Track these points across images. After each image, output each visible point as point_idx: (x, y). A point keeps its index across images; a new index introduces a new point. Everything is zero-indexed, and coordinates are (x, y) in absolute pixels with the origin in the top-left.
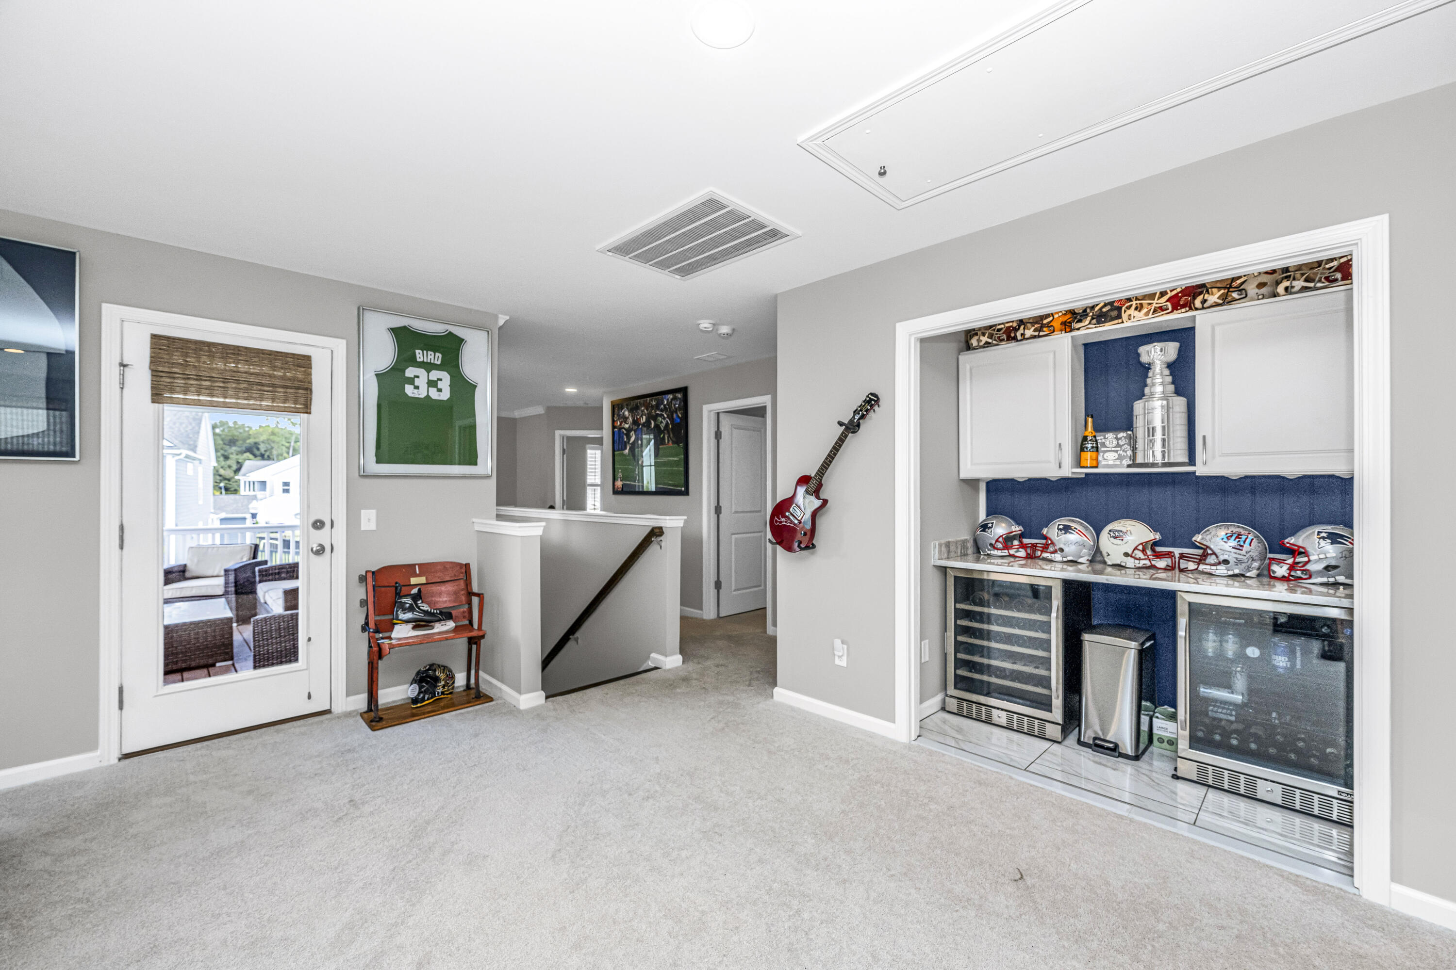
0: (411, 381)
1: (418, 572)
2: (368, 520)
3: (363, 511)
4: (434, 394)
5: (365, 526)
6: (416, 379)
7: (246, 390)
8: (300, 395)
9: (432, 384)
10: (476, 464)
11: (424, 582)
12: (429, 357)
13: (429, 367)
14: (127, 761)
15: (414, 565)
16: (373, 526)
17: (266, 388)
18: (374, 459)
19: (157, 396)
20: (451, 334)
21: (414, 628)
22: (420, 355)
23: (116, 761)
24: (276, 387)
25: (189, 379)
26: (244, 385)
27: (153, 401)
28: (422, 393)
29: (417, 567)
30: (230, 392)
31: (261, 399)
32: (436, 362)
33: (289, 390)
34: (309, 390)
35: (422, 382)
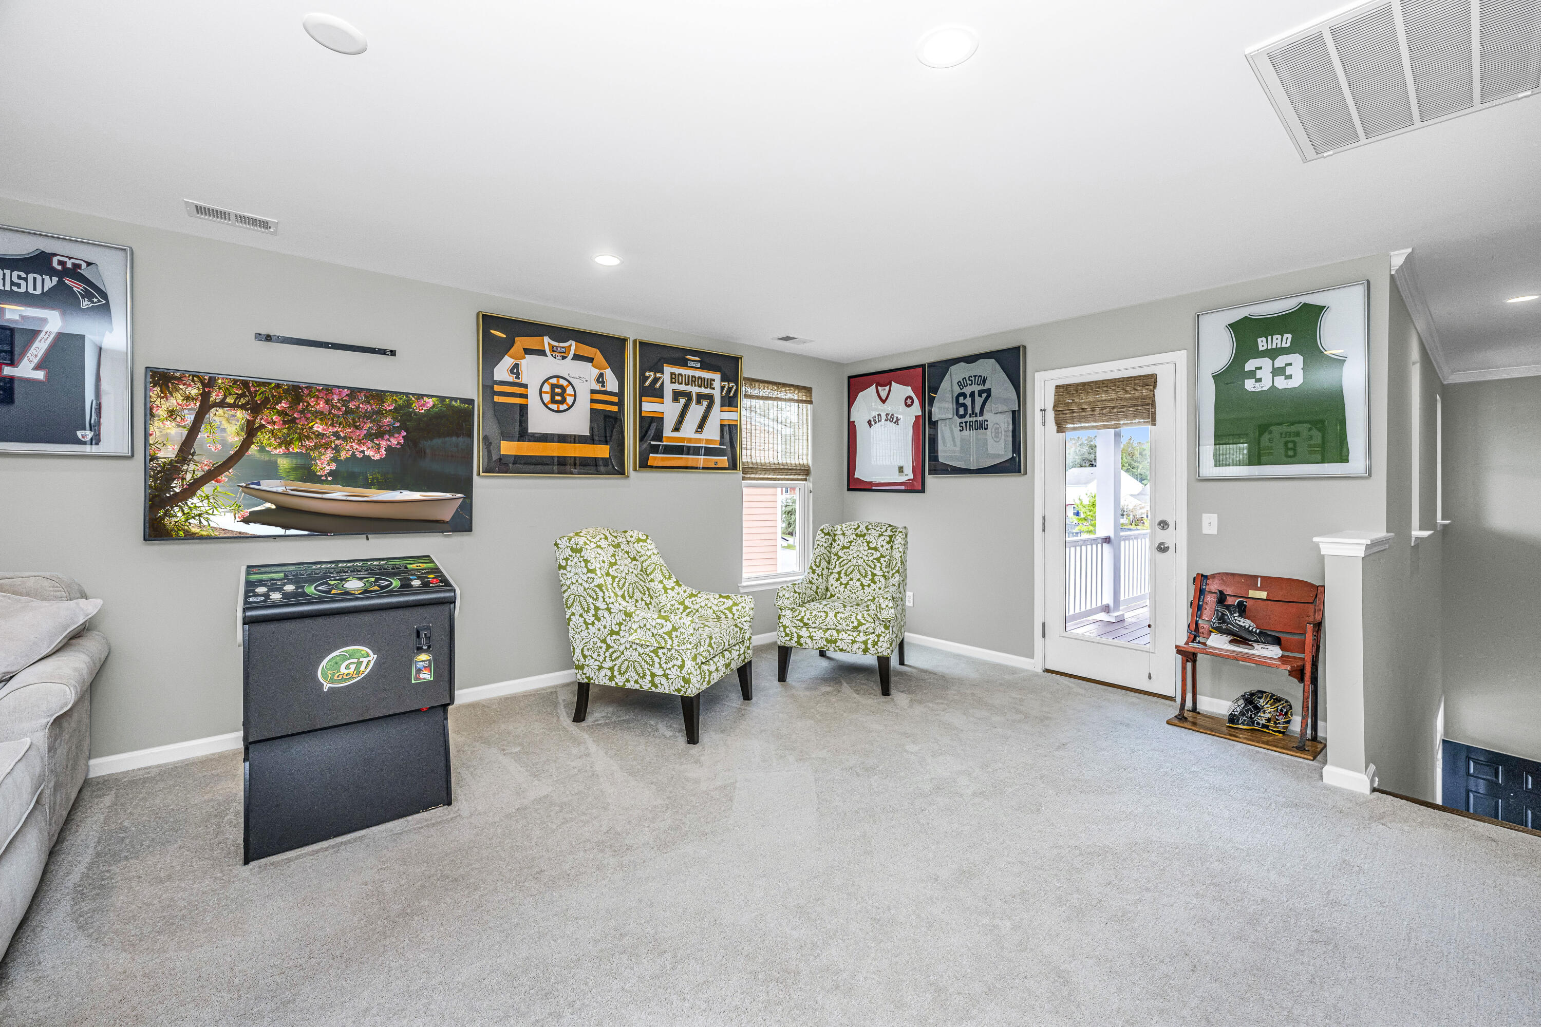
0: (1252, 374)
1: (1259, 586)
2: (1210, 524)
3: (1204, 515)
4: (1281, 383)
5: (1206, 530)
6: (1258, 371)
7: (1106, 414)
8: (1144, 411)
9: (1277, 372)
10: (1347, 461)
11: (1265, 597)
12: (1275, 341)
13: (1273, 354)
14: (1046, 673)
15: (1256, 577)
16: (1214, 531)
17: (1119, 410)
18: (1213, 462)
19: (1060, 429)
20: (1306, 305)
21: (1231, 642)
22: (1262, 344)
23: (1042, 671)
24: (1127, 407)
25: (1073, 413)
26: (1105, 411)
27: (1058, 432)
28: (1266, 385)
29: (1259, 579)
30: (1097, 418)
31: (1118, 419)
32: (1284, 345)
33: (1136, 408)
34: (1153, 404)
35: (1265, 374)
